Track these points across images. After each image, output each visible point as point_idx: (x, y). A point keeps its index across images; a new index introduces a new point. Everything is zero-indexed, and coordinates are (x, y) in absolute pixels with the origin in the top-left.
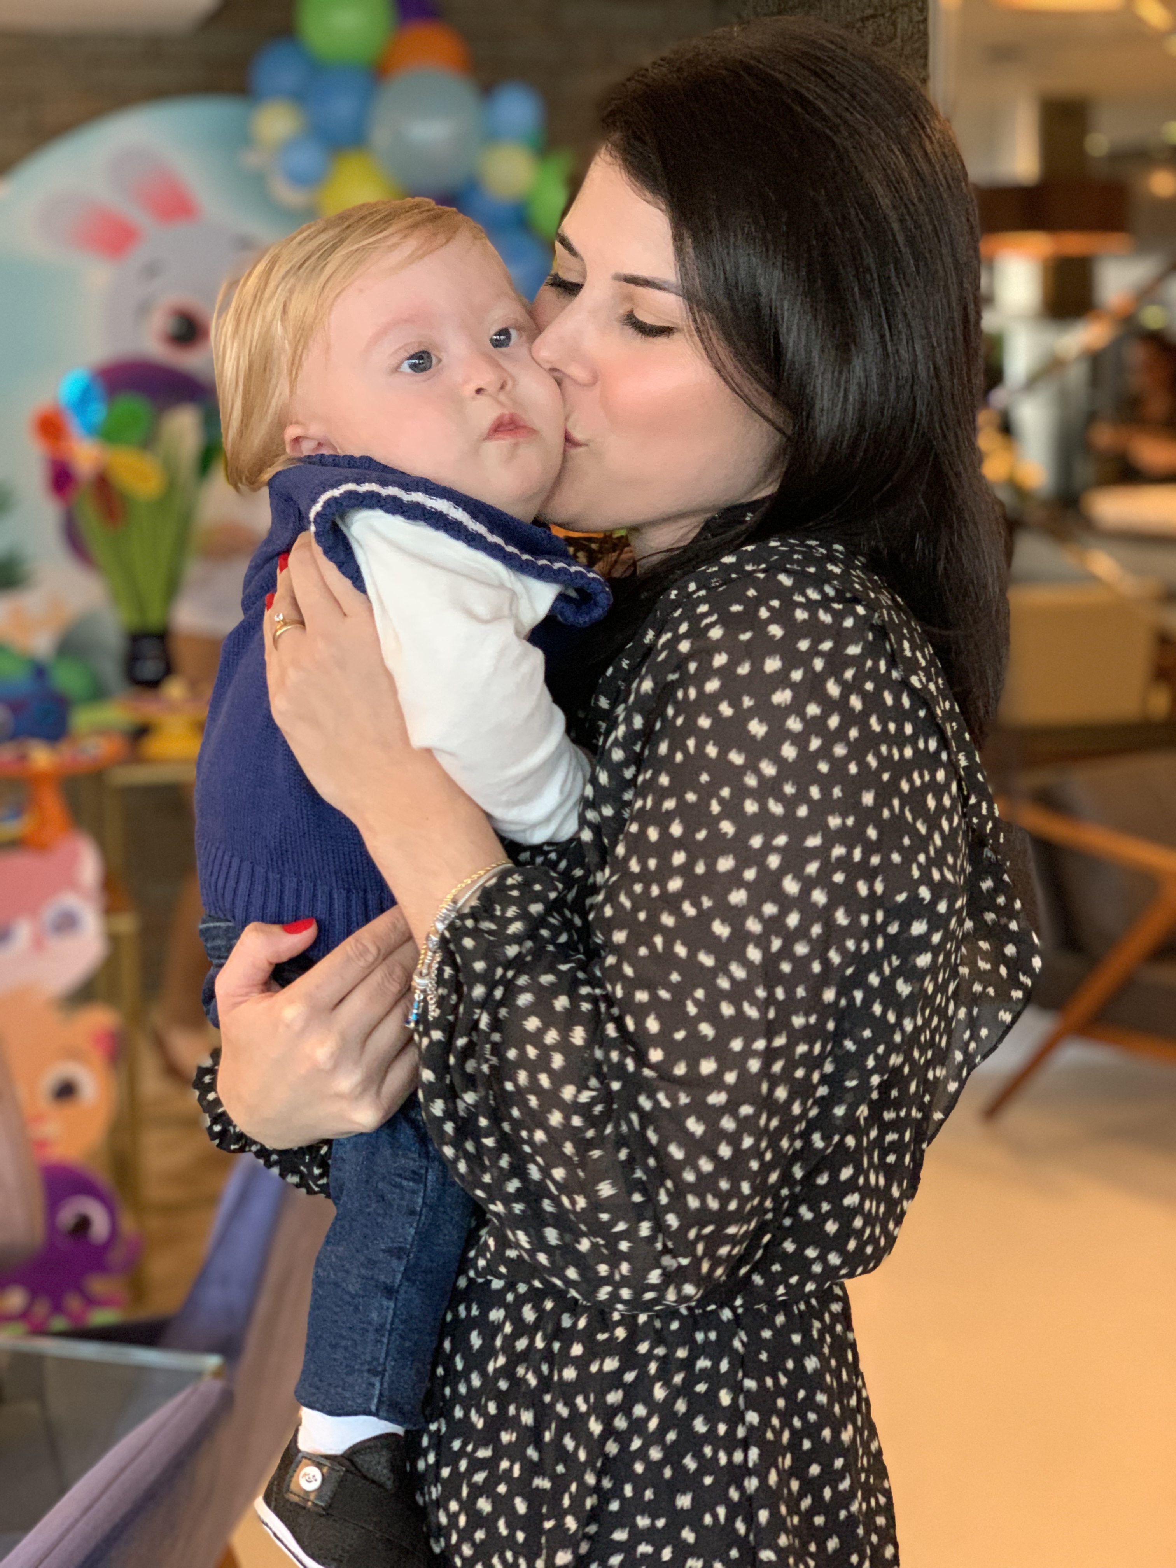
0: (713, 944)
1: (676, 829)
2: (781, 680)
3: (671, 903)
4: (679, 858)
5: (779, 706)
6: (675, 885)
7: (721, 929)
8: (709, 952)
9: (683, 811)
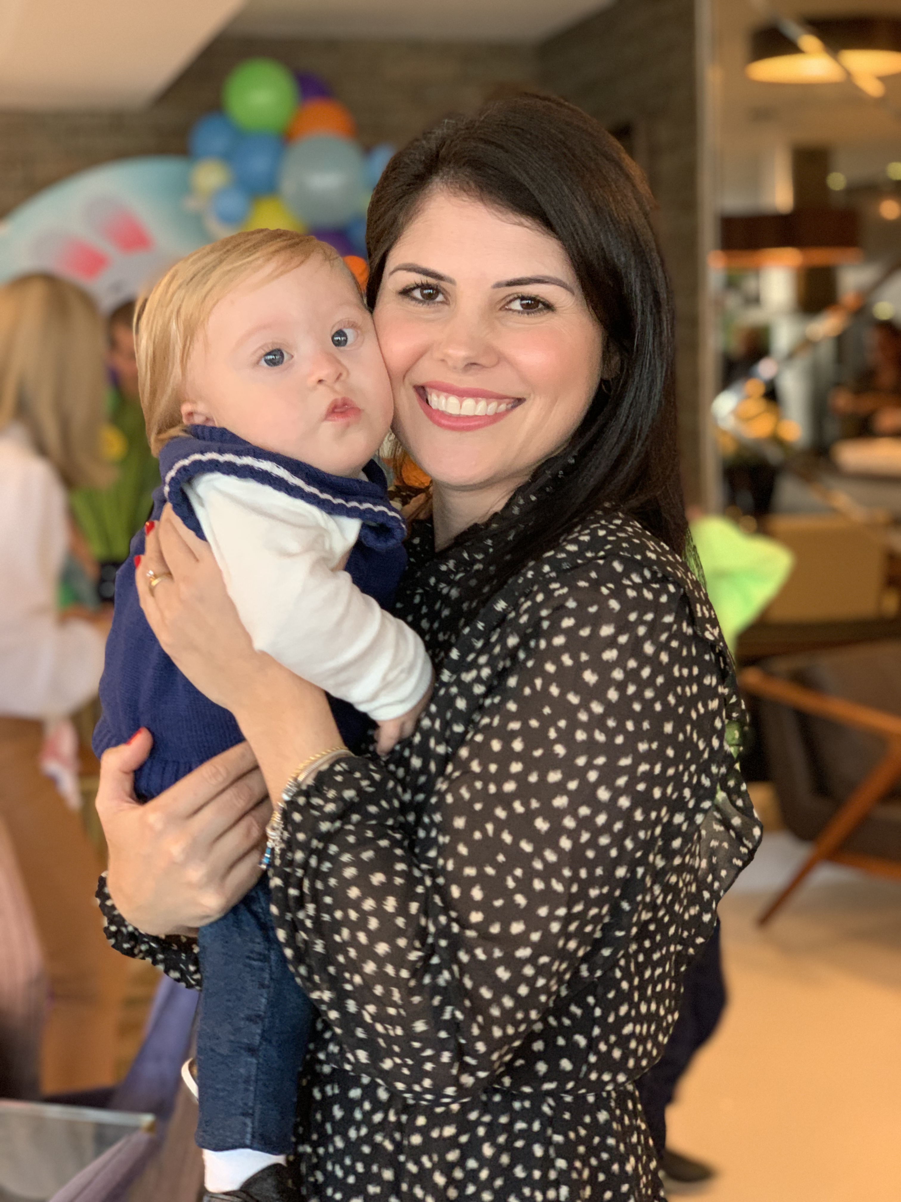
0: (534, 836)
1: (518, 745)
2: (611, 642)
3: (506, 800)
4: (516, 767)
5: (607, 662)
6: (510, 787)
7: (541, 825)
8: (530, 840)
9: (525, 732)
